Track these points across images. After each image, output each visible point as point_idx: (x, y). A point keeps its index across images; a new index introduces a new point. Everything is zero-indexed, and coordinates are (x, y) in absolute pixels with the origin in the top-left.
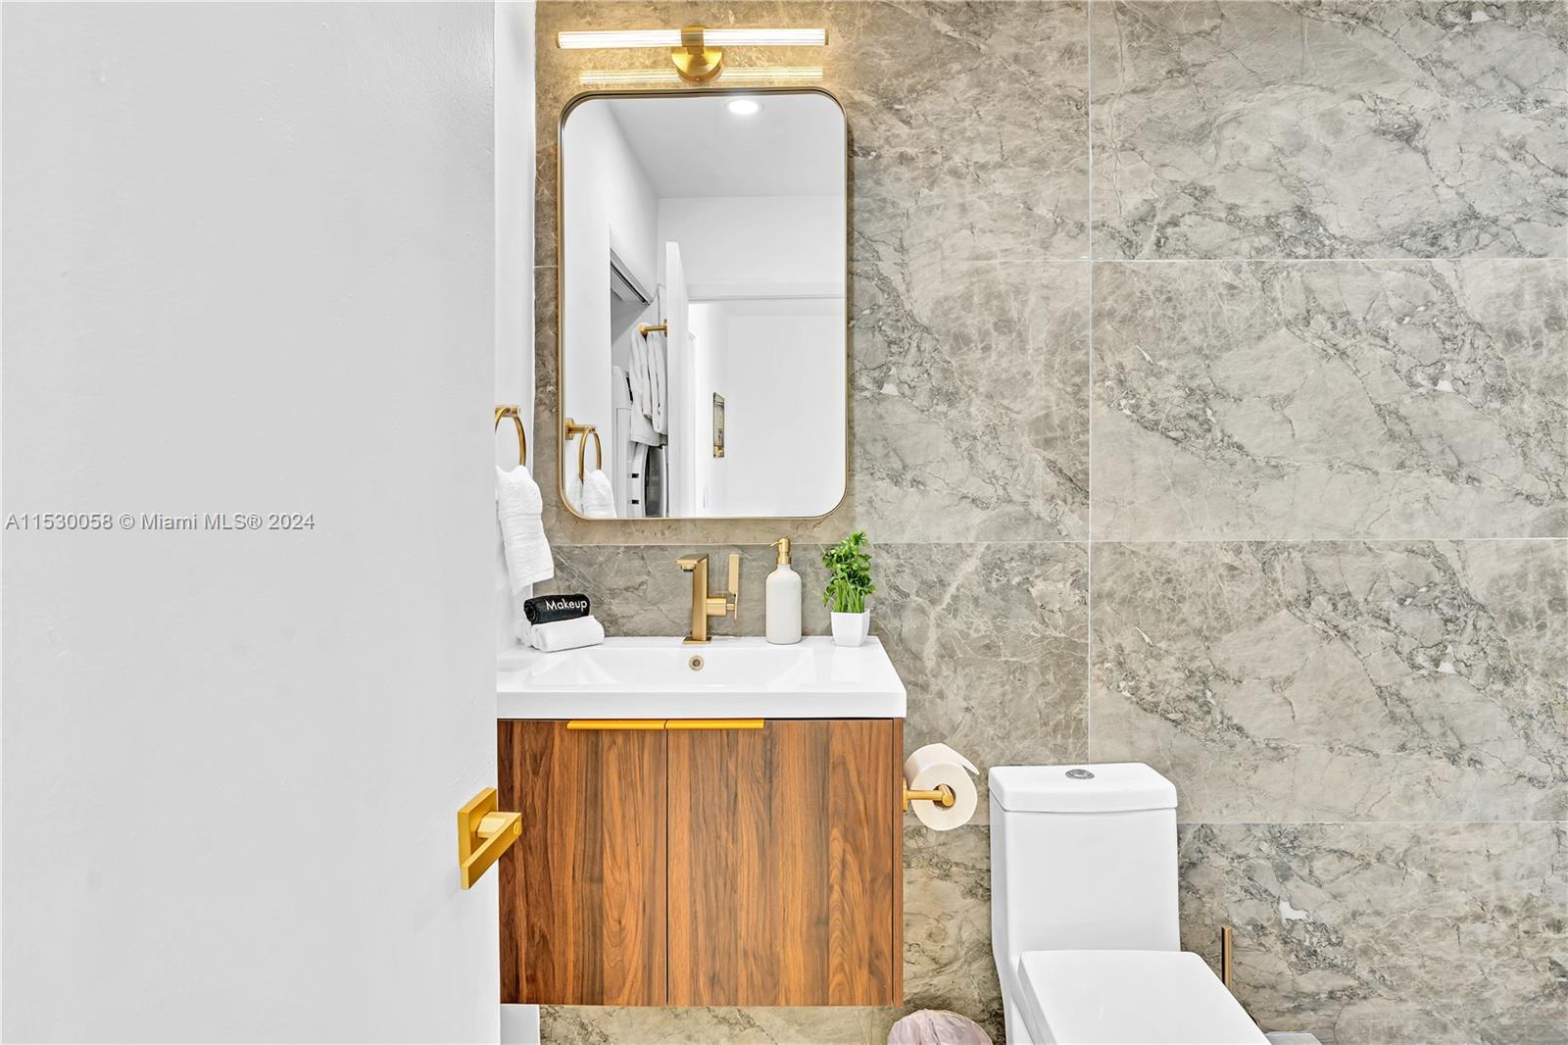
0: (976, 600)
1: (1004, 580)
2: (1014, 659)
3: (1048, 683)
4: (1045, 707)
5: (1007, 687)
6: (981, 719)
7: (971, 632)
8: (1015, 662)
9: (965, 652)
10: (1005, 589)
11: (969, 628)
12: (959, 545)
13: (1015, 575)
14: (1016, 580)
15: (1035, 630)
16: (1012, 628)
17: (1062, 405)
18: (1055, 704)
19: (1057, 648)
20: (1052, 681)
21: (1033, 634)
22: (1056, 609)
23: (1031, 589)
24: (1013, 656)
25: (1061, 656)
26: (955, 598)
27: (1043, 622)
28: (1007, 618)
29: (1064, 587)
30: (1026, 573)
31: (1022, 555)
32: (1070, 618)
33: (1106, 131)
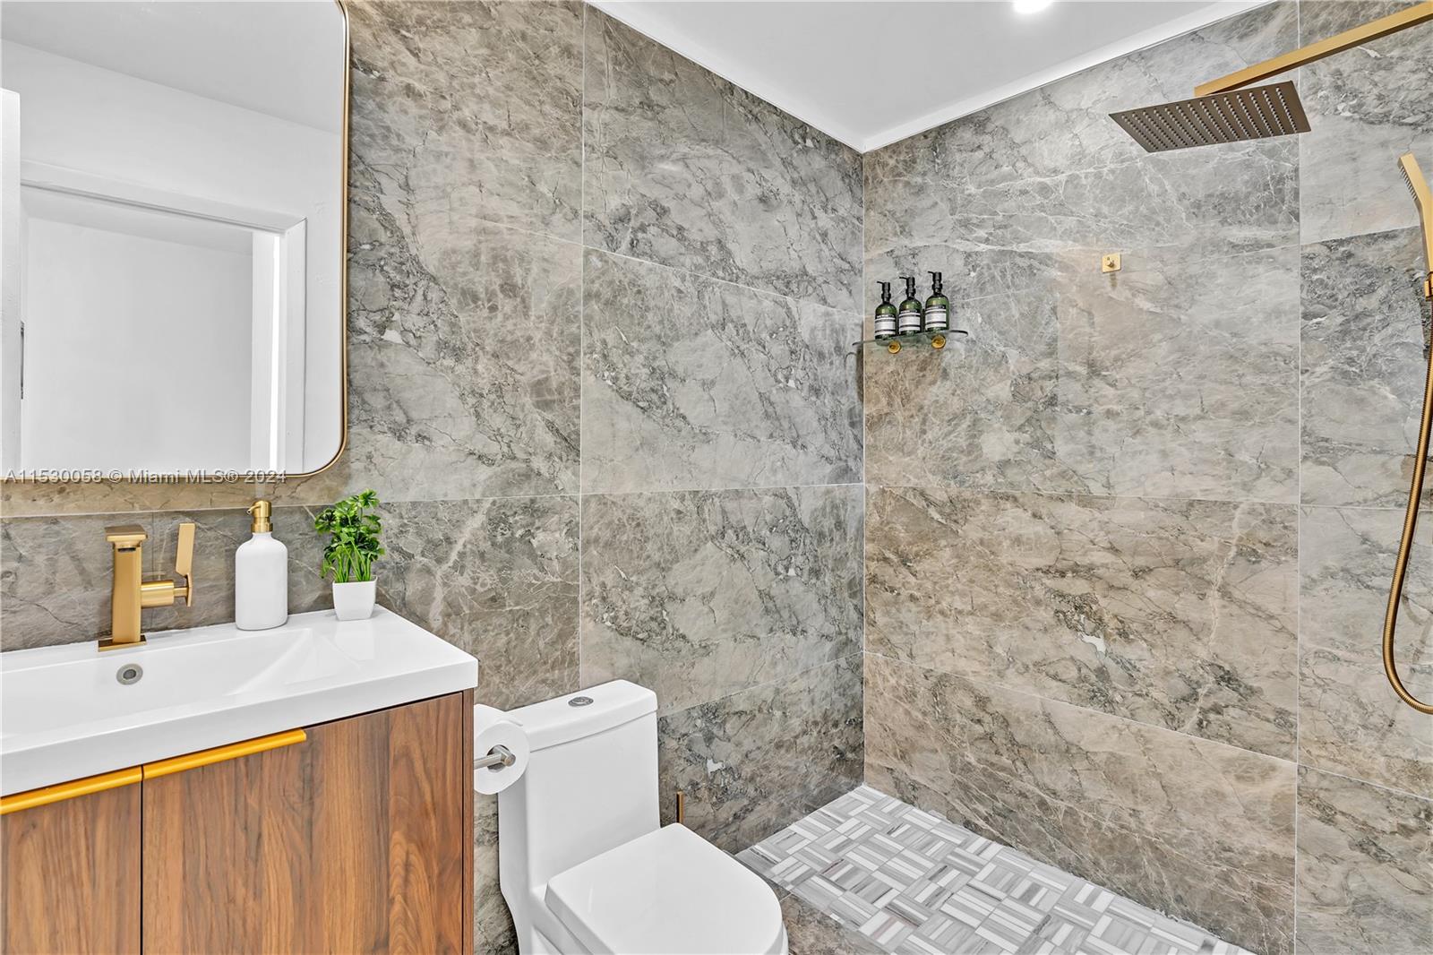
0: (482, 555)
1: (508, 533)
2: (518, 608)
3: (547, 625)
4: (545, 648)
5: (512, 635)
6: (487, 671)
7: (478, 587)
8: (518, 611)
9: (471, 608)
10: (508, 542)
11: (476, 584)
12: (466, 502)
13: (519, 528)
14: (519, 533)
15: (536, 578)
16: (516, 578)
17: (559, 371)
18: (553, 643)
19: (554, 592)
20: (550, 622)
21: (534, 581)
22: (553, 557)
23: (532, 540)
24: (517, 604)
25: (557, 599)
26: (462, 555)
27: (542, 569)
28: (511, 569)
29: (560, 536)
30: (528, 526)
31: (525, 509)
32: (565, 564)
33: (595, 134)
